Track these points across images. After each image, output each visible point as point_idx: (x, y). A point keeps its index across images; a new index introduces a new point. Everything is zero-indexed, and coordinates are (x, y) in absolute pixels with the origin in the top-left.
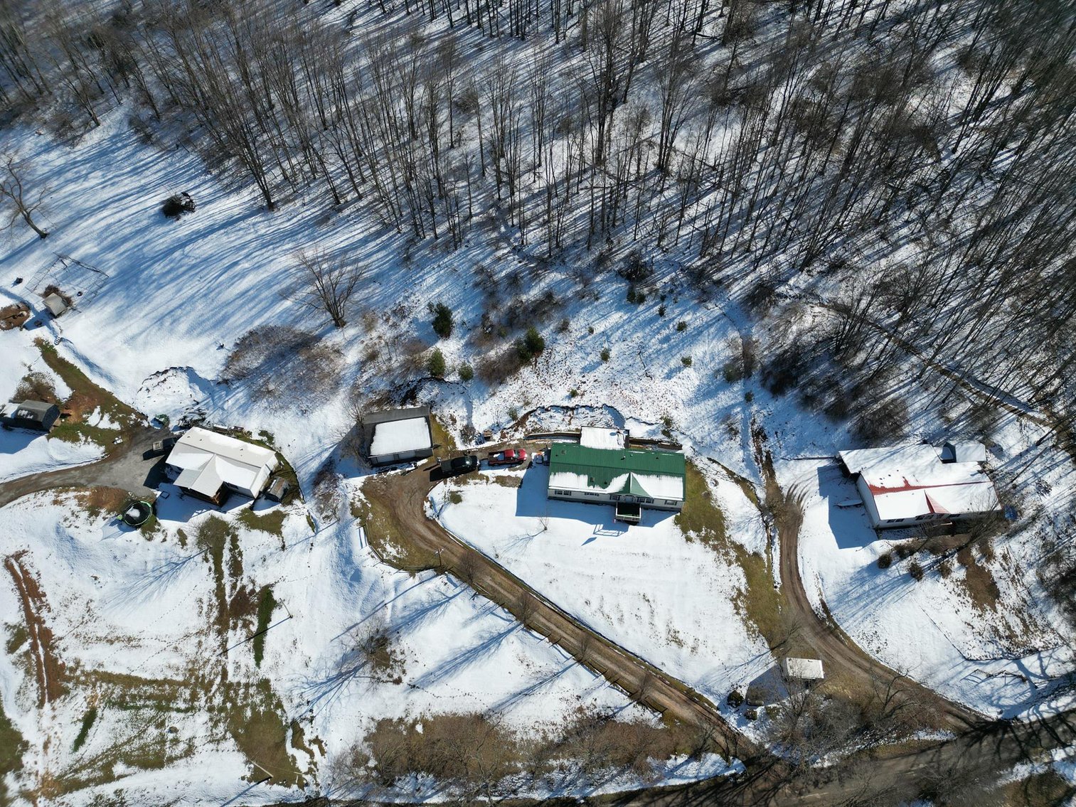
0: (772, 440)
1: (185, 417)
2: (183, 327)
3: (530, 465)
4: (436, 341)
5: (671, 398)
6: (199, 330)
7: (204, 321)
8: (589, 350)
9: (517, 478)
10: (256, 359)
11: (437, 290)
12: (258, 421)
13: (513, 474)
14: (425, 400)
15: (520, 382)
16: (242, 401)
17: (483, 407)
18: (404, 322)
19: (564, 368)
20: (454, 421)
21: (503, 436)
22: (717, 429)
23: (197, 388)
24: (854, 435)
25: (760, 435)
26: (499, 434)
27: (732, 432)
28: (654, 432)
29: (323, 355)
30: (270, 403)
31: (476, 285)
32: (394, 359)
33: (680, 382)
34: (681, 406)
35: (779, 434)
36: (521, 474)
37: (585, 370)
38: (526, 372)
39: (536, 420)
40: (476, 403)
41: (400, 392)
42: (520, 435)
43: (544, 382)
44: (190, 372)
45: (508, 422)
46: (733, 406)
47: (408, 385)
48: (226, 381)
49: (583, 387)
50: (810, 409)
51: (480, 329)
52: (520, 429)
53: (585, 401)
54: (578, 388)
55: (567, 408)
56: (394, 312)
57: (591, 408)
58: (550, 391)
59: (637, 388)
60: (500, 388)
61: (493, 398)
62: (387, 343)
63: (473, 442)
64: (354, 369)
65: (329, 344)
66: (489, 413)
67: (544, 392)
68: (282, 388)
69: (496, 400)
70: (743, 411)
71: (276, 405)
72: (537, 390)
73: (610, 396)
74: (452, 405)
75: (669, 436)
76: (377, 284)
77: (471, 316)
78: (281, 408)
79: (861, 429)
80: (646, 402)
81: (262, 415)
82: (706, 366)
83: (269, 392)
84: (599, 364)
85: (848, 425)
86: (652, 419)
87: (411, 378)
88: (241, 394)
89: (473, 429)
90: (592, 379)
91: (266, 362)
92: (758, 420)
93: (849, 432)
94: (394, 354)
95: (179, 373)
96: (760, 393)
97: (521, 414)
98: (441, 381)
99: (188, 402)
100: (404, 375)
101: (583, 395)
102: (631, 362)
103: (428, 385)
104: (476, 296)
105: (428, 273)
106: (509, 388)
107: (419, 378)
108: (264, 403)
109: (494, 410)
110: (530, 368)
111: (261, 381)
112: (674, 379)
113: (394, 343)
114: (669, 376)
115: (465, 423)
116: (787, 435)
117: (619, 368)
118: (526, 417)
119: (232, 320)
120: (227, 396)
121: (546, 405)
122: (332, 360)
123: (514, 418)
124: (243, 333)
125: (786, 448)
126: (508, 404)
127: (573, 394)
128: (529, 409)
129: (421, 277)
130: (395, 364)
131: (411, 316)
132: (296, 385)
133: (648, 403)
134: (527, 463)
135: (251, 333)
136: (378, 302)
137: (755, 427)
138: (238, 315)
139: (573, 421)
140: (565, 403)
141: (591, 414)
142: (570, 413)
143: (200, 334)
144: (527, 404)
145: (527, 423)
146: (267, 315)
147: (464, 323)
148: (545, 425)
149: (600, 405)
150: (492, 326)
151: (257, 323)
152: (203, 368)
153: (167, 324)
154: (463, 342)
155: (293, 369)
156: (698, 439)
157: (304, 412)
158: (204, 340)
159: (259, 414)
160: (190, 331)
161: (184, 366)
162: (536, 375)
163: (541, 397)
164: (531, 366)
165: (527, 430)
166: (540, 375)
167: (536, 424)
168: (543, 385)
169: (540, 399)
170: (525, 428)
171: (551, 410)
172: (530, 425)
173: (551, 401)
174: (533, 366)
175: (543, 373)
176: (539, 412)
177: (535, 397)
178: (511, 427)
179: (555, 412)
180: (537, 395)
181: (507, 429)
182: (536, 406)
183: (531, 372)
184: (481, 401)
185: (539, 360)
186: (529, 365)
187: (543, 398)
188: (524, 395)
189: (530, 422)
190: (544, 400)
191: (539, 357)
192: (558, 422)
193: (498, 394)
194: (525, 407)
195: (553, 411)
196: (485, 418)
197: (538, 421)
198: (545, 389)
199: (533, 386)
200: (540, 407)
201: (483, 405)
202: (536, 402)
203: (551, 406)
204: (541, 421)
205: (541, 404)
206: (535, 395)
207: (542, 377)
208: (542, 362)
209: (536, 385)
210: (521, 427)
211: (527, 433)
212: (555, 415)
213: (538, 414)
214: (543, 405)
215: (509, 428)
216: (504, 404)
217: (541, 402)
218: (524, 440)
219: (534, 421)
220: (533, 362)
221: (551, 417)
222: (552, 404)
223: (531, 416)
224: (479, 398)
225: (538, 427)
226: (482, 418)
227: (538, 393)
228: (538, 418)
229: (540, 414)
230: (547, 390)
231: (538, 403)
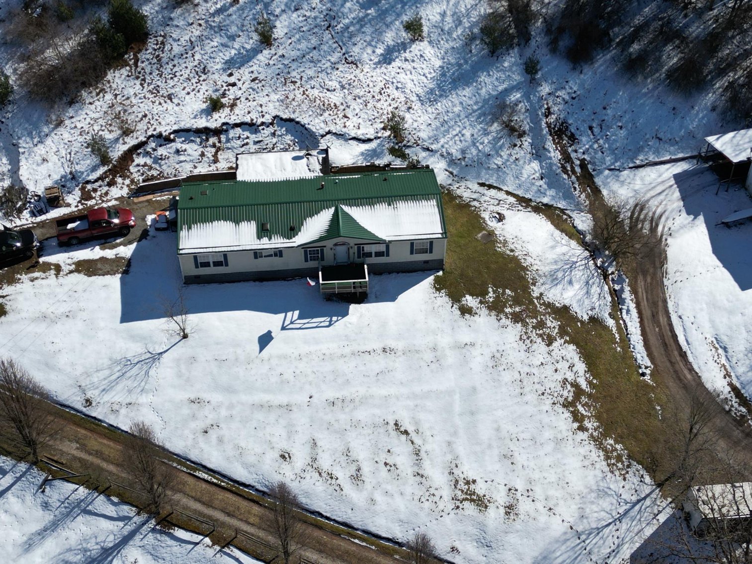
0: (585, 141)
3: (144, 235)
5: (396, 94)
8: (233, 29)
9: (118, 259)
13: (110, 254)
15: (109, 97)
17: (41, 150)
19: (191, 65)
21: (86, 196)
22: (486, 133)
24: (724, 113)
25: (561, 132)
26: (77, 193)
27: (513, 132)
28: (374, 153)
33: (407, 66)
34: (417, 106)
35: (596, 130)
36: (125, 251)
37: (231, 65)
38: (117, 78)
39: (149, 161)
40: (24, 144)
42: (119, 191)
43: (156, 91)
45: (94, 169)
46: (507, 92)
49: (232, 93)
50: (640, 78)
51: (21, 16)
52: (119, 180)
53: (239, 115)
54: (224, 95)
55: (206, 132)
57: (251, 126)
58: (170, 106)
59: (334, 84)
60: (71, 112)
61: (61, 130)
63: (26, 214)
66: (53, 158)
67: (156, 109)
69: (65, 133)
70: (527, 96)
72: (144, 107)
73: (285, 101)
75: (403, 156)
79: (734, 100)
80: (353, 105)
82: (449, 33)
84: (256, 52)
85: (710, 98)
86: (368, 131)
89: (23, 190)
90: (247, 77)
92: (555, 109)
93: (714, 109)
96: (550, 64)
97: (116, 153)
101: (233, 106)
102: (314, 41)
106: (89, 109)
109: (63, 152)
110: (125, 71)
112: (397, 63)
114: (387, 59)
115: (7, 184)
116: (609, 127)
117: (295, 54)
118: (128, 156)
121: (165, 130)
123: (105, 160)
125: (613, 151)
126: (89, 138)
127: (215, 105)
128: (131, 142)
133: (356, 106)
134: (136, 232)
137: (552, 119)
139: (220, 156)
140: (202, 123)
141: (253, 137)
142: (213, 140)
144: (127, 132)
145: (133, 169)
148: (167, 167)
149: (268, 119)
150: (45, 6)
156: (457, 154)
162: (138, 82)
163: (153, 118)
164: (128, 68)
165: (132, 181)
166: (147, 81)
167: (151, 168)
168: (155, 97)
169: (152, 122)
170: (129, 177)
171: (177, 139)
172: (139, 171)
173: (173, 123)
174: (131, 67)
175: (151, 76)
176: (153, 145)
177: (142, 119)
178: (101, 178)
179: (183, 141)
180: (145, 116)
181: (94, 182)
182: (144, 135)
183: (127, 78)
184: (36, 140)
185: (142, 56)
186: (122, 67)
187: (157, 120)
188: (119, 118)
189: (138, 165)
190: (160, 123)
191: (140, 51)
192: (191, 158)
193: (67, 122)
194: (123, 139)
195: (181, 140)
196: (44, 169)
197: (154, 163)
198: (160, 104)
199: (134, 101)
200: (152, 136)
201: (40, 146)
202: (145, 128)
203: (175, 132)
204: (160, 161)
205: (155, 130)
206: (140, 115)
207: (151, 83)
208: (148, 60)
209: (140, 99)
210: (120, 176)
211: (133, 187)
212: (184, 146)
213: (150, 150)
214: (158, 130)
215: (96, 181)
216: (81, 139)
217: (154, 127)
218: (129, 198)
219: (145, 163)
220: (130, 60)
221: (178, 152)
222: (176, 127)
223: (139, 154)
224: (30, 134)
225: (155, 173)
226: (40, 169)
227: (147, 112)
228: (153, 156)
229: (154, 150)
230: (164, 104)
231: (148, 128)
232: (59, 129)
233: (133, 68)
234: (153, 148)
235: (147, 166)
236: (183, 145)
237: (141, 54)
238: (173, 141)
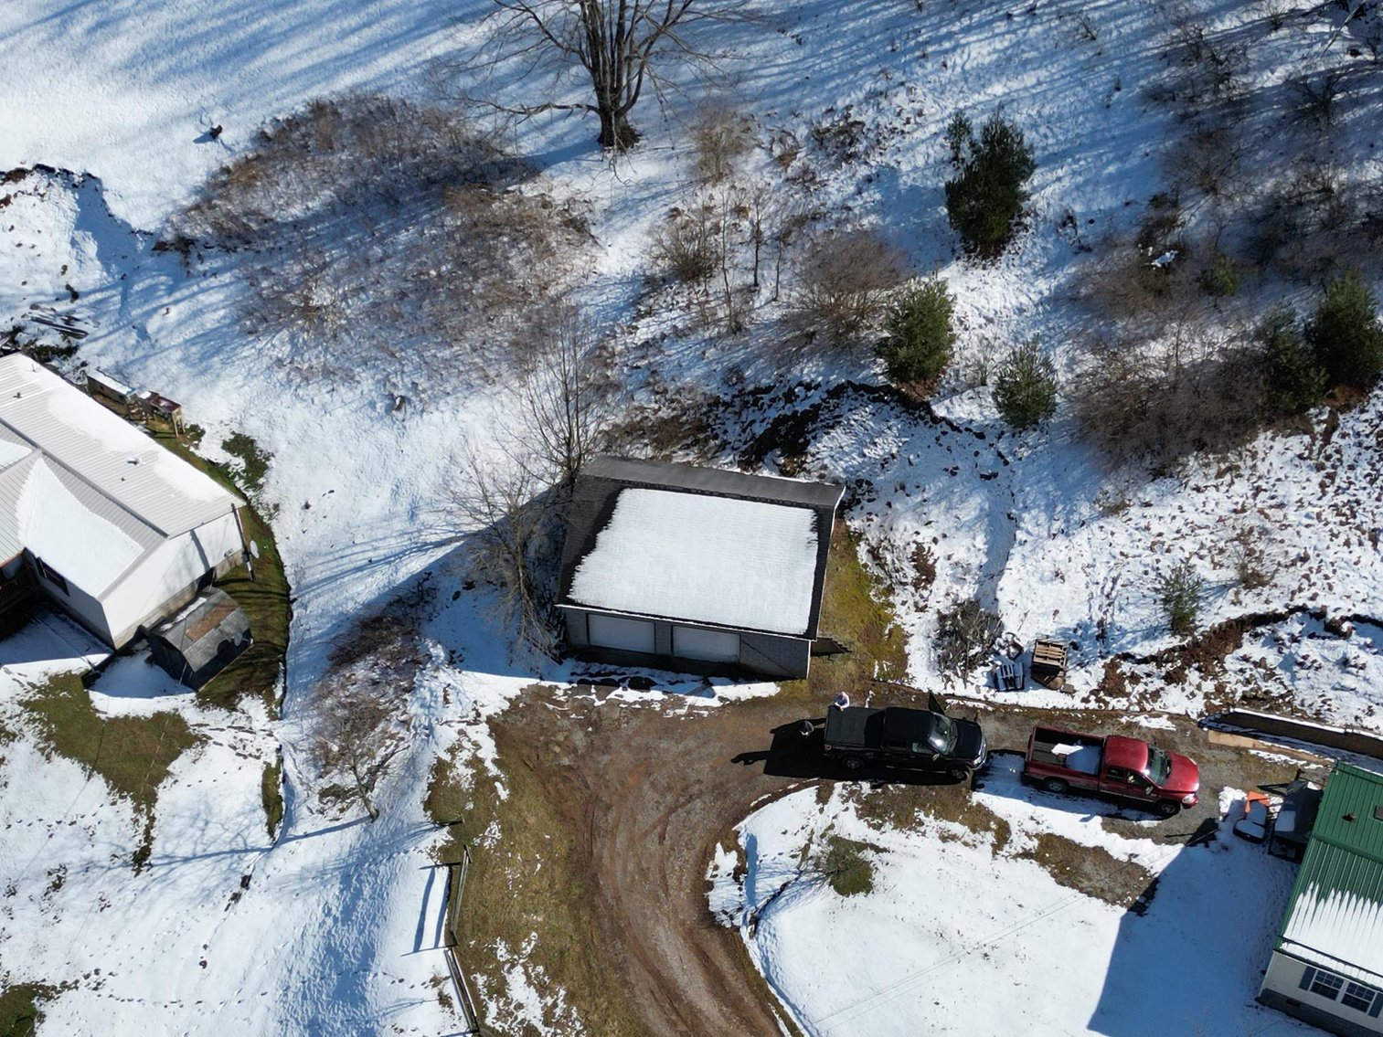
1: (17, 330)
2: (120, 47)
3: (1206, 832)
4: (944, 262)
6: (163, 65)
7: (187, 43)
9: (1132, 868)
10: (304, 197)
11: (998, 89)
12: (238, 400)
13: (1119, 846)
14: (838, 470)
15: (1242, 487)
16: (211, 320)
17: (1058, 550)
18: (843, 172)
20: (926, 573)
21: (1113, 685)
23: (91, 248)
26: (1097, 672)
29: (526, 228)
30: (297, 350)
31: (1157, 96)
32: (766, 293)
36: (1156, 856)
39: (1273, 658)
40: (1032, 523)
41: (749, 415)
42: (1184, 700)
43: (1348, 512)
44: (87, 188)
45: (1151, 634)
47: (790, 397)
48: (185, 245)
51: (1125, 255)
52: (1193, 676)
56: (819, 138)
60: (1150, 493)
61: (1114, 523)
62: (757, 235)
63: (980, 675)
64: (615, 295)
65: (559, 195)
66: (1077, 579)
67: (1336, 552)
68: (354, 307)
69: (1119, 532)
71: (313, 358)
72: (1311, 539)
74: (934, 512)
76: (787, 40)
77: (1105, 201)
78: (327, 373)
81: (259, 382)
83: (308, 311)
87: (809, 370)
88: (217, 297)
89: (994, 621)
91: (331, 209)
94: (768, 275)
95: (57, 188)
97: (1212, 616)
98: (916, 411)
99: (48, 284)
100: (784, 356)
103: (863, 415)
104: (1144, 135)
105: (980, 26)
106: (1189, 500)
107: (836, 379)
108: (278, 345)
109: (1101, 573)
110: (1297, 444)
111: (294, 269)
113: (782, 238)
115: (967, 592)
118: (1231, 633)
119: (274, 55)
120: (170, 291)
121: (1336, 606)
122: (549, 251)
123: (1180, 623)
124: (295, 103)
126: (1166, 564)
128: (1252, 604)
129: (950, 36)
130: (765, 310)
131: (875, 159)
132: (406, 309)
134: (1194, 821)
135: (319, 109)
136: (771, 92)
138: (299, 43)
143: (161, 79)
144: (1250, 580)
145: (1231, 662)
146: (386, 62)
147: (1069, 219)
148: (1307, 690)
150: (1182, 249)
151: (346, 81)
152: (134, 185)
153: (77, 30)
154: (1044, 286)
155: (413, 250)
157: (396, 404)
158: (169, 100)
159: (250, 375)
160: (132, 65)
161: (76, 168)
162: (1317, 478)
163: (1319, 571)
164: (1307, 439)
165: (1220, 689)
166: (1337, 480)
167: (1270, 675)
168: (1342, 524)
169: (1313, 577)
170: (1215, 677)
171: (1354, 636)
172: (1242, 671)
173: (1360, 597)
174: (1314, 439)
175: (1351, 474)
176: (1296, 628)
177: (1293, 563)
178: (1157, 659)
179: (1368, 646)
180: (1304, 559)
181: (1139, 662)
182: (1286, 601)
183: (1297, 461)
184: (1057, 525)
185: (1349, 421)
186: (1296, 431)
187: (1326, 577)
188: (1245, 543)
189: (1245, 659)
190: (1330, 588)
191: (1347, 408)
192: (1370, 689)
193: (1134, 511)
194: (1237, 594)
195: (1362, 640)
196: (1052, 594)
197: (1281, 666)
198: (1347, 543)
199: (1293, 516)
200: (1303, 609)
201: (1060, 540)
202: (1295, 586)
203: (1357, 618)
204: (1296, 668)
205: (1313, 598)
206: (1294, 553)
207: (1344, 491)
208: (1358, 434)
209: (1307, 516)
210: (1199, 669)
211: (1217, 703)
212: (1365, 657)
213: (1285, 637)
214: (1319, 603)
215: (1145, 661)
216: (1149, 559)
217: (1313, 590)
218: (1200, 725)
219: (1263, 659)
220: (1319, 423)
221: (1344, 663)
222: (1362, 610)
223: (1256, 636)
224: (1050, 508)
225: (1275, 689)
226: (1041, 589)
227: (1310, 552)
228: (1286, 651)
229: (1294, 639)
230: (1354, 547)
231: (1300, 590)
232: (1111, 519)
233: (1319, 443)
234: (1293, 635)
235: (1265, 668)
236: (1361, 653)
237: (1347, 416)
238: (1346, 636)
